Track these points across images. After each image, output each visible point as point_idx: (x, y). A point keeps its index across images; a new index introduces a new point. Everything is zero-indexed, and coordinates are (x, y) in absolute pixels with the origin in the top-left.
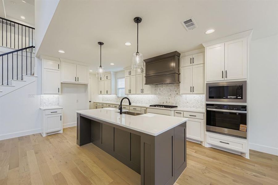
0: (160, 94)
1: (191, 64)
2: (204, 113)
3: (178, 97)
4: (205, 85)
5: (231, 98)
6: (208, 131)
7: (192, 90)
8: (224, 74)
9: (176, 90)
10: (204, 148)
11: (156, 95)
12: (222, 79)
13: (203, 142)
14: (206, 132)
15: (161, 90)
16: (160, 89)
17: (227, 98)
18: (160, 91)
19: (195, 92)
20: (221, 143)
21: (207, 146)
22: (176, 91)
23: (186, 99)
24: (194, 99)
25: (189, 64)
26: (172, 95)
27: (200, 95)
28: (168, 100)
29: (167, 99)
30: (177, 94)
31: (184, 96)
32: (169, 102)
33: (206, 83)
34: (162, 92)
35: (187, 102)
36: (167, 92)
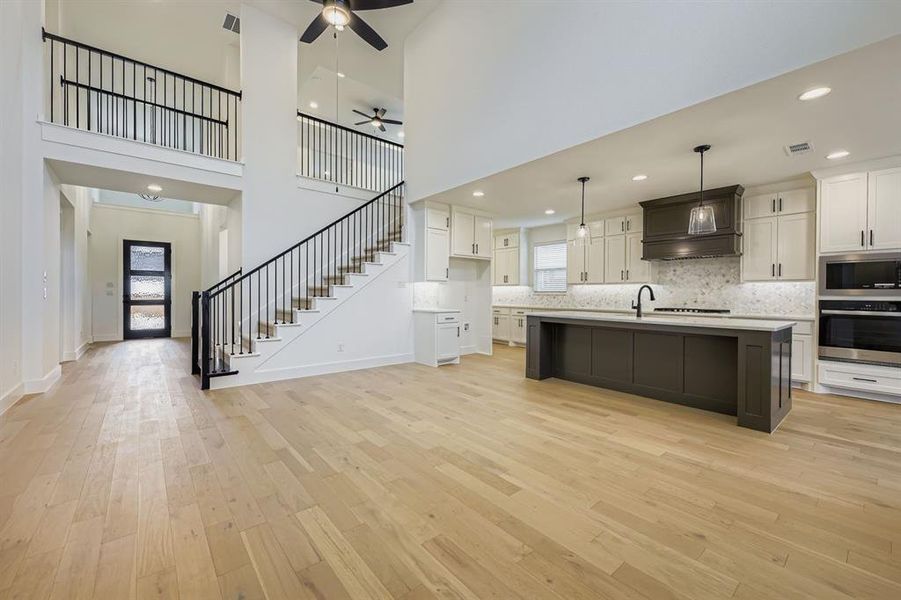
0: (675, 283)
1: (775, 213)
2: (814, 321)
3: (730, 291)
4: (817, 259)
5: (883, 287)
6: (821, 358)
7: (777, 271)
8: (867, 237)
9: (723, 271)
10: (813, 396)
11: (663, 284)
12: (861, 248)
13: (810, 384)
14: (817, 361)
15: (678, 273)
16: (675, 271)
17: (872, 287)
18: (674, 275)
19: (785, 275)
20: (856, 382)
21: (821, 390)
22: (724, 276)
23: (754, 294)
24: (778, 292)
25: (769, 212)
26: (712, 286)
27: (794, 283)
28: (700, 296)
29: (696, 294)
30: (728, 282)
31: (749, 285)
32: (704, 302)
33: (818, 255)
34: (682, 279)
35: (758, 301)
36: (697, 277)
